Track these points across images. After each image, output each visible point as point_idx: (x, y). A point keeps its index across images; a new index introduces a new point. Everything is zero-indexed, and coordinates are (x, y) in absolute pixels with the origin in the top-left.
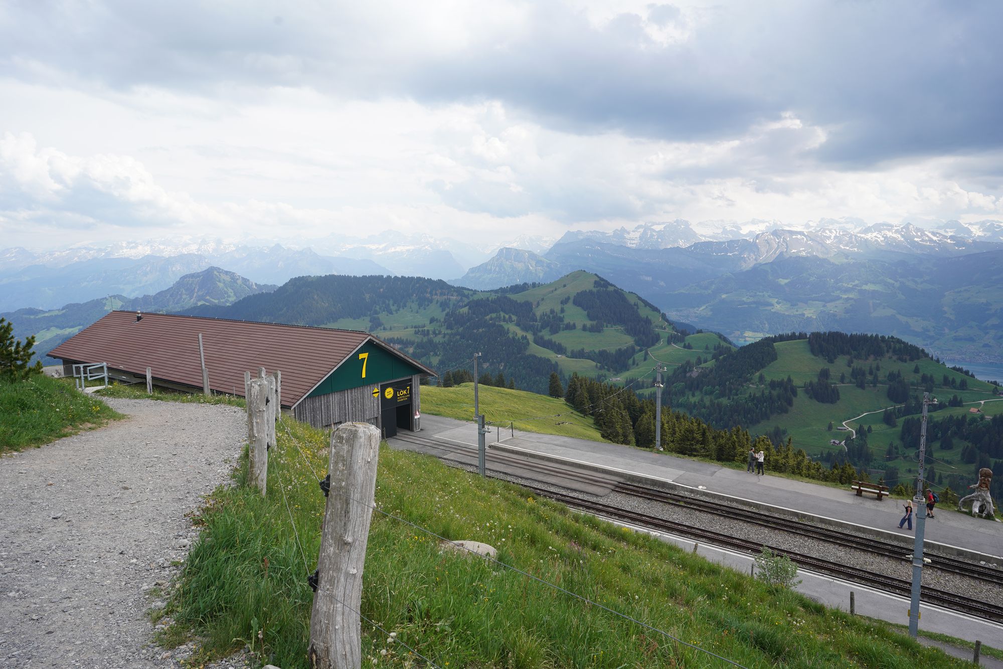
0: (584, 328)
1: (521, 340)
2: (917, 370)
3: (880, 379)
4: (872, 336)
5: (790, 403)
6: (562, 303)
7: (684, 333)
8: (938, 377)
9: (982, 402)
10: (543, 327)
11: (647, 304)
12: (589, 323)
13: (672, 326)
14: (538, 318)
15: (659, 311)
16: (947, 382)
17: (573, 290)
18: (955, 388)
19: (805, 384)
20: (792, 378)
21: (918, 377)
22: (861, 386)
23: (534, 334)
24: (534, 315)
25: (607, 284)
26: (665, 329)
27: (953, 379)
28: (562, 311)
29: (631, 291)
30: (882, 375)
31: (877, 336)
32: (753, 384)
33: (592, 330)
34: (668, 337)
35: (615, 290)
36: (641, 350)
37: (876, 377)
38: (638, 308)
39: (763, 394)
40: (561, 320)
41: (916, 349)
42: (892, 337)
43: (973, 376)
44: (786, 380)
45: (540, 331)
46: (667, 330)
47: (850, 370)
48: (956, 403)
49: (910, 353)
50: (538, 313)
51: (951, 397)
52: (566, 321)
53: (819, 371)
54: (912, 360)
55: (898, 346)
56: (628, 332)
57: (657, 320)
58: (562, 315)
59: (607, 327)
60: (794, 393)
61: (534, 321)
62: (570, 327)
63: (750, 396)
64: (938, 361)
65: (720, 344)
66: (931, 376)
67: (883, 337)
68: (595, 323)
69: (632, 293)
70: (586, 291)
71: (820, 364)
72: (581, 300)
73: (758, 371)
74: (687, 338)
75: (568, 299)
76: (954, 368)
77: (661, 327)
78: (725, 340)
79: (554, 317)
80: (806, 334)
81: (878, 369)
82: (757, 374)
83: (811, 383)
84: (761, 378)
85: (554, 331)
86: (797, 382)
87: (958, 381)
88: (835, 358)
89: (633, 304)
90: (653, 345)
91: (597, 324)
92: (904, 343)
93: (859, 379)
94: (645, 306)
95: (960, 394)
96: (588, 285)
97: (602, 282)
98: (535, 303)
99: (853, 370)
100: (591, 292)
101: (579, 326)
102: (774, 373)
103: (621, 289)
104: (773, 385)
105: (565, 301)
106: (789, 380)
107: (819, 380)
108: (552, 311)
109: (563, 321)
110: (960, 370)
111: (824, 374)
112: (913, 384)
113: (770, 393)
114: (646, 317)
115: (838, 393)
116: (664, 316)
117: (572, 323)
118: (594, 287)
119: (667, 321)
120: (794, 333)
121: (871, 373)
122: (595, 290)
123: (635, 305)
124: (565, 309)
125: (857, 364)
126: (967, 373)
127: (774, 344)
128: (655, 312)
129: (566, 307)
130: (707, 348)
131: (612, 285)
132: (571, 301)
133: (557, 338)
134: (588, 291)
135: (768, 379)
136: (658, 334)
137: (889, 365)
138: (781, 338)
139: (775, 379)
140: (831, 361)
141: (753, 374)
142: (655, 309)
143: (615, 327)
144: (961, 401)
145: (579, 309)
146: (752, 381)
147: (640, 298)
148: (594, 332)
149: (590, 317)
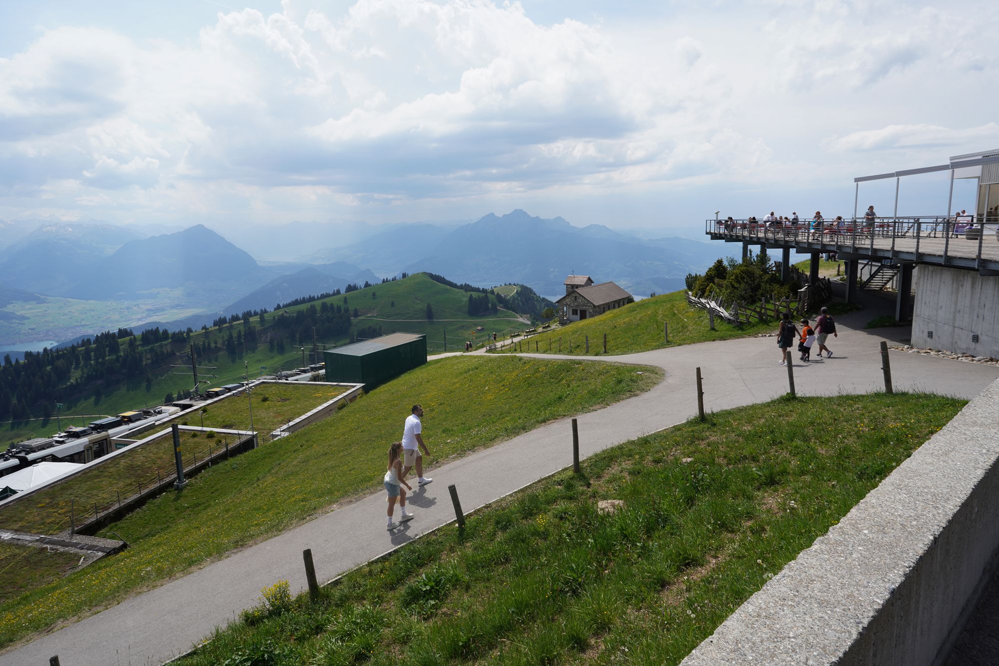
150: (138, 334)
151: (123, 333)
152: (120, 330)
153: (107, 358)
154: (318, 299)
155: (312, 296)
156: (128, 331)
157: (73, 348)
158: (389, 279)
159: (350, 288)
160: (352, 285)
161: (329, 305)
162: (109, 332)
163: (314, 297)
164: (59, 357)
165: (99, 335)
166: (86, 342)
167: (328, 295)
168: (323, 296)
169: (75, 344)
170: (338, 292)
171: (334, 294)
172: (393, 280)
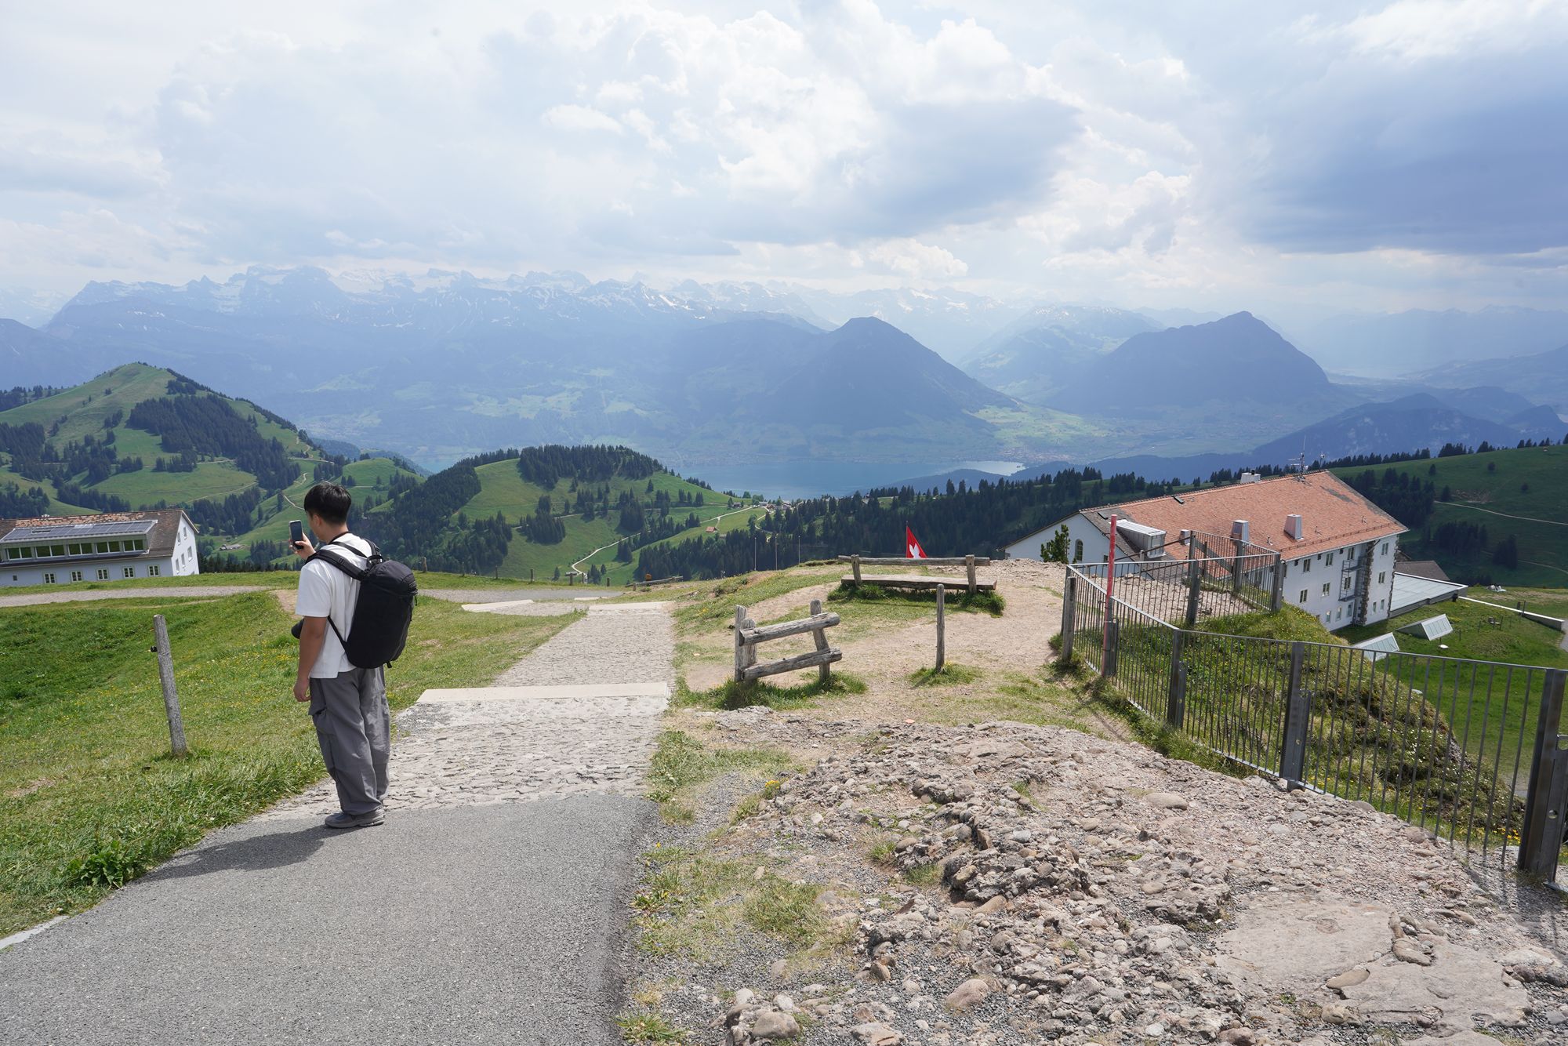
0: (160, 467)
1: (31, 498)
2: (650, 488)
3: (611, 503)
4: (597, 447)
5: (504, 549)
6: (107, 424)
7: (340, 461)
8: (674, 497)
9: (719, 518)
10: (74, 471)
11: (270, 417)
12: (168, 457)
13: (318, 452)
14: (61, 455)
15: (294, 428)
16: (684, 500)
17: (129, 398)
18: (689, 504)
19: (521, 521)
20: (503, 514)
21: (653, 494)
22: (589, 516)
23: (56, 485)
24: (50, 448)
25: (193, 386)
26: (307, 456)
27: (689, 494)
28: (111, 438)
29: (240, 397)
30: (613, 497)
31: (603, 446)
32: (452, 529)
33: (174, 468)
34: (315, 470)
35: (209, 397)
36: (270, 495)
37: (606, 502)
38: (256, 425)
39: (466, 540)
40: (111, 455)
41: (648, 460)
42: (621, 447)
43: (709, 488)
44: (495, 518)
45: (69, 479)
46: (311, 457)
47: (576, 495)
48: (693, 523)
49: (642, 466)
50: (60, 447)
51: (687, 515)
52: (120, 457)
53: (538, 500)
54: (644, 475)
55: (627, 458)
56: (243, 466)
57: (292, 443)
58: (111, 446)
59: (203, 460)
60: (509, 537)
61: (52, 461)
62: (131, 466)
63: (449, 547)
64: (672, 473)
65: (397, 474)
66: (667, 493)
67: (610, 448)
68: (179, 455)
69: (242, 399)
70: (153, 400)
71: (537, 492)
72: (144, 418)
73: (456, 509)
74: (346, 468)
75: (118, 417)
76: (690, 481)
77: (301, 455)
78: (404, 466)
79: (94, 451)
80: (517, 451)
81: (608, 491)
82: (456, 515)
83: (529, 519)
84: (462, 519)
85: (97, 476)
86: (511, 519)
87: (694, 496)
88: (556, 482)
89: (246, 418)
90: (291, 483)
91: (183, 457)
92: (634, 454)
93: (585, 508)
94: (269, 422)
95: (697, 512)
96: (157, 390)
97: (184, 384)
98: (48, 428)
99: (579, 494)
100: (163, 401)
101: (149, 463)
102: (477, 511)
103: (221, 395)
104: (478, 526)
105: (112, 422)
106: (500, 517)
107: (537, 511)
108: (89, 440)
109: (115, 457)
110: (695, 482)
111: (544, 505)
112: (647, 506)
113: (476, 538)
114: (271, 439)
115: (563, 528)
116: (302, 436)
117: (133, 458)
118: (169, 393)
119: (309, 442)
120: (501, 451)
121: (600, 497)
122: (171, 398)
123: (250, 420)
124: (115, 434)
125: (581, 487)
126: (703, 485)
127: (476, 469)
128: (287, 430)
129: (117, 431)
130: (379, 481)
131: (202, 388)
132: (127, 416)
133: (103, 488)
134: (158, 400)
135: (471, 520)
136: (297, 465)
137: (619, 485)
138: (485, 459)
139: (482, 519)
140: (550, 486)
141: (449, 514)
142: (286, 425)
143: (217, 460)
144: (698, 520)
145: (141, 434)
146: (451, 525)
147: (257, 409)
148: (179, 471)
149: (166, 446)
150: (1106, 476)
151: (1090, 474)
152: (1086, 469)
153: (1064, 504)
154: (1387, 460)
155: (1376, 454)
156: (1097, 471)
157: (1030, 483)
158: (1533, 443)
159: (1449, 451)
160: (1454, 444)
161: (1399, 474)
162: (1073, 470)
163: (1379, 458)
164: (1012, 493)
165: (1062, 472)
166: (1046, 479)
167: (1405, 458)
168: (1396, 458)
169: (1034, 479)
170: (1426, 454)
171: (1417, 457)
172: (1542, 444)
